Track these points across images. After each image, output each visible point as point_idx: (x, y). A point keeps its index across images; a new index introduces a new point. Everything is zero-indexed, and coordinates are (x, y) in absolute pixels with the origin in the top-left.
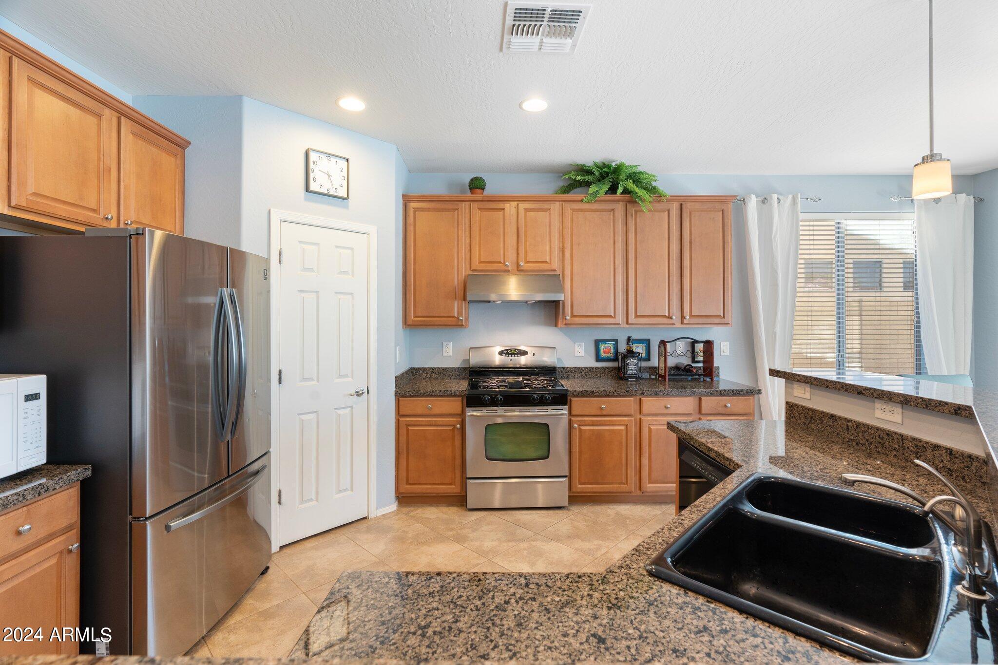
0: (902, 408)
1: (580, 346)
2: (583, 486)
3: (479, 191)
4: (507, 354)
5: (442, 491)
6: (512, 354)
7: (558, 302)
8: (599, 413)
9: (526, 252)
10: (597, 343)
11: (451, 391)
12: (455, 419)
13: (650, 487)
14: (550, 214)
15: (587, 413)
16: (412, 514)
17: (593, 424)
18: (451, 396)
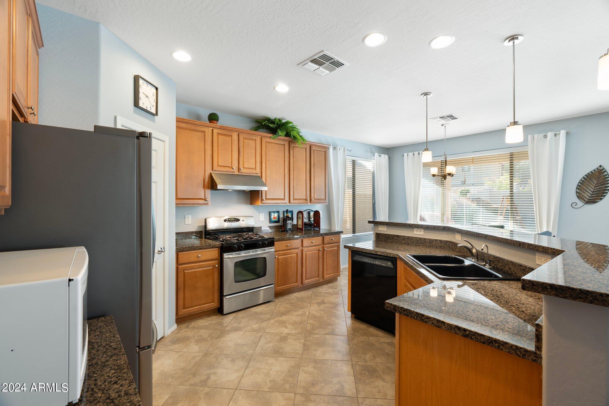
0: (424, 229)
1: (262, 215)
2: (279, 287)
3: (215, 122)
4: (229, 221)
5: (207, 308)
6: (231, 221)
7: (259, 191)
8: (286, 248)
9: (243, 162)
10: (270, 213)
11: (213, 245)
12: (214, 262)
13: (306, 282)
14: (255, 142)
15: (281, 250)
16: (190, 326)
17: (284, 254)
18: (213, 248)
